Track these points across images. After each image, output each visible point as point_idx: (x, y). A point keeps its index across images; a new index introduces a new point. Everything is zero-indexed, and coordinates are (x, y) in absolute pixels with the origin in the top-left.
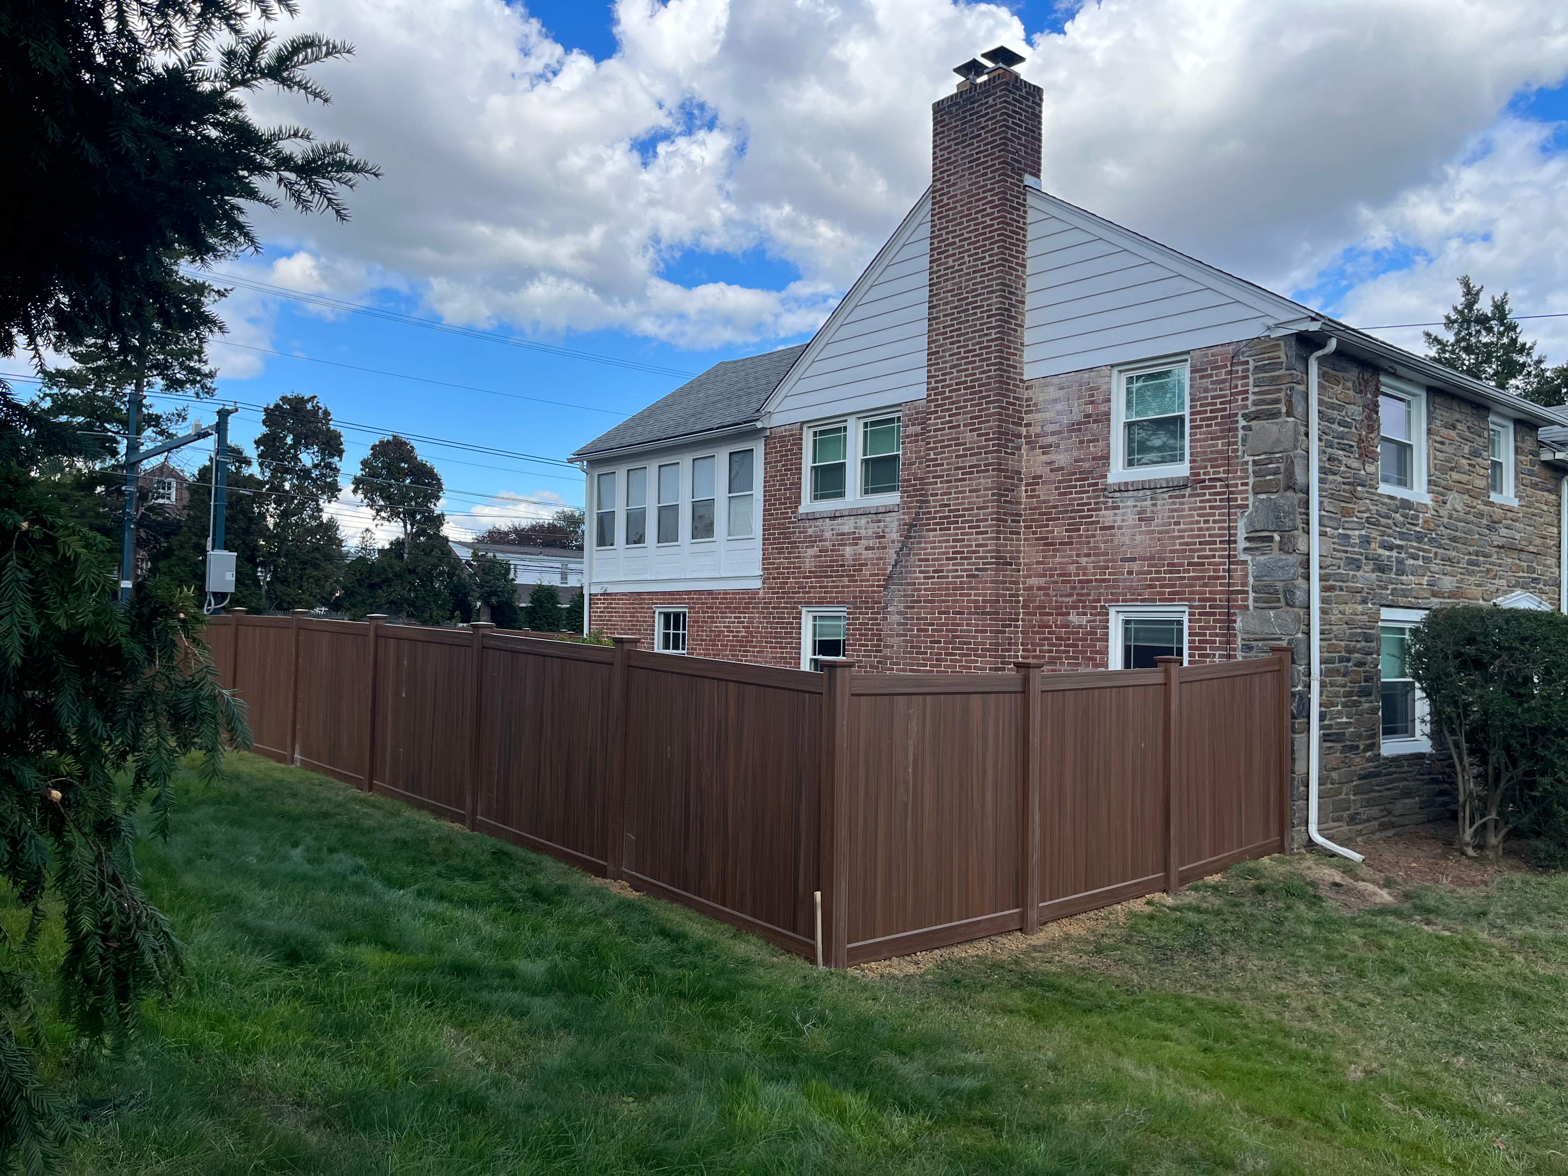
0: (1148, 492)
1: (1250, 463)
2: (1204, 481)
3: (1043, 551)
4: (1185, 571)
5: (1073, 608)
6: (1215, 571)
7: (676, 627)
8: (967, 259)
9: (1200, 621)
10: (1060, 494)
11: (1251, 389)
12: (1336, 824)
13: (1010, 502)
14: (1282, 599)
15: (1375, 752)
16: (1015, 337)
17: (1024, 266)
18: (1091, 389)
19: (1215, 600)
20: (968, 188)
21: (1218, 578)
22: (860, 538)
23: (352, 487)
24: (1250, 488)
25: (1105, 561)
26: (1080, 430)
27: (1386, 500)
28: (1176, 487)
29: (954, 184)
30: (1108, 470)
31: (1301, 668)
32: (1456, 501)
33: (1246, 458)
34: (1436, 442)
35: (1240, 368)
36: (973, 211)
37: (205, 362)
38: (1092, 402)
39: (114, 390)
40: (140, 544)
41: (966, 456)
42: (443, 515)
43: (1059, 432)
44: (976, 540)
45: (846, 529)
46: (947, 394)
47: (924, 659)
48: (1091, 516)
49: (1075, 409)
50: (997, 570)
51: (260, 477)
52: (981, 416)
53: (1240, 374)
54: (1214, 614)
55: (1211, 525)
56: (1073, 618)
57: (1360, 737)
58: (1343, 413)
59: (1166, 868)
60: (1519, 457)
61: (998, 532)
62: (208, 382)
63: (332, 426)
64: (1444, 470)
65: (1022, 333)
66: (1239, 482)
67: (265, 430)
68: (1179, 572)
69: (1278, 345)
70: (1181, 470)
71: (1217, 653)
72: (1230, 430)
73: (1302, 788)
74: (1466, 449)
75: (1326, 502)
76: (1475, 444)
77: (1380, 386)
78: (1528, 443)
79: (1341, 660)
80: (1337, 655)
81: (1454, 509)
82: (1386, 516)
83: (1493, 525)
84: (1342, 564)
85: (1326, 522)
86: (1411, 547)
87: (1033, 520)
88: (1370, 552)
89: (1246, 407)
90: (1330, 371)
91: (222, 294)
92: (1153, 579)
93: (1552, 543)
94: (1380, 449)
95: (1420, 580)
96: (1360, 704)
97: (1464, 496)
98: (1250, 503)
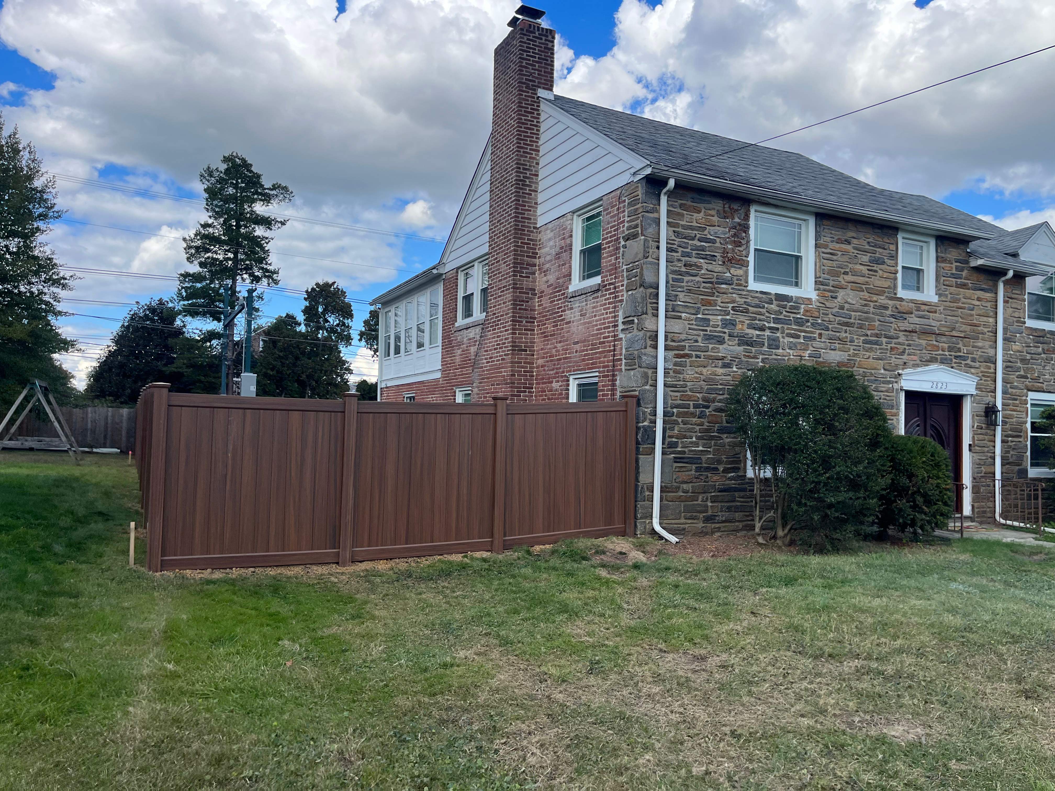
0: (584, 296)
1: (625, 270)
2: (606, 285)
3: (544, 341)
4: (597, 348)
5: (554, 377)
6: (609, 346)
8: (504, 149)
9: (602, 381)
10: (551, 302)
11: (627, 219)
12: (690, 521)
13: (525, 309)
14: (637, 363)
15: (740, 474)
16: (530, 199)
17: (538, 151)
18: (564, 229)
19: (609, 366)
20: (506, 102)
21: (610, 351)
24: (624, 287)
25: (567, 345)
26: (559, 258)
27: (760, 295)
28: (597, 290)
29: (501, 101)
30: (570, 284)
31: (648, 410)
32: (848, 297)
33: (623, 267)
34: (824, 253)
35: (622, 205)
36: (507, 117)
37: (270, 264)
38: (564, 238)
41: (502, 280)
43: (552, 260)
45: (471, 335)
46: (496, 240)
48: (563, 315)
49: (557, 244)
50: (512, 354)
51: (305, 332)
53: (622, 210)
54: (608, 376)
55: (609, 315)
56: (554, 384)
57: (719, 462)
58: (706, 232)
60: (939, 264)
61: (514, 329)
62: (275, 277)
63: (347, 300)
64: (835, 274)
65: (536, 196)
66: (621, 284)
67: (307, 304)
68: (595, 349)
69: (638, 186)
70: (598, 280)
72: (617, 249)
73: (647, 493)
74: (865, 258)
75: (681, 295)
76: (877, 255)
77: (752, 215)
78: (953, 253)
79: (696, 406)
80: (691, 403)
81: (847, 302)
82: (757, 306)
83: (900, 315)
84: (700, 339)
85: (681, 310)
86: (788, 329)
87: (540, 321)
88: (736, 332)
89: (623, 232)
90: (689, 203)
91: (283, 223)
92: (585, 355)
93: (986, 330)
94: (751, 259)
95: (801, 353)
96: (721, 438)
97: (862, 293)
98: (624, 298)
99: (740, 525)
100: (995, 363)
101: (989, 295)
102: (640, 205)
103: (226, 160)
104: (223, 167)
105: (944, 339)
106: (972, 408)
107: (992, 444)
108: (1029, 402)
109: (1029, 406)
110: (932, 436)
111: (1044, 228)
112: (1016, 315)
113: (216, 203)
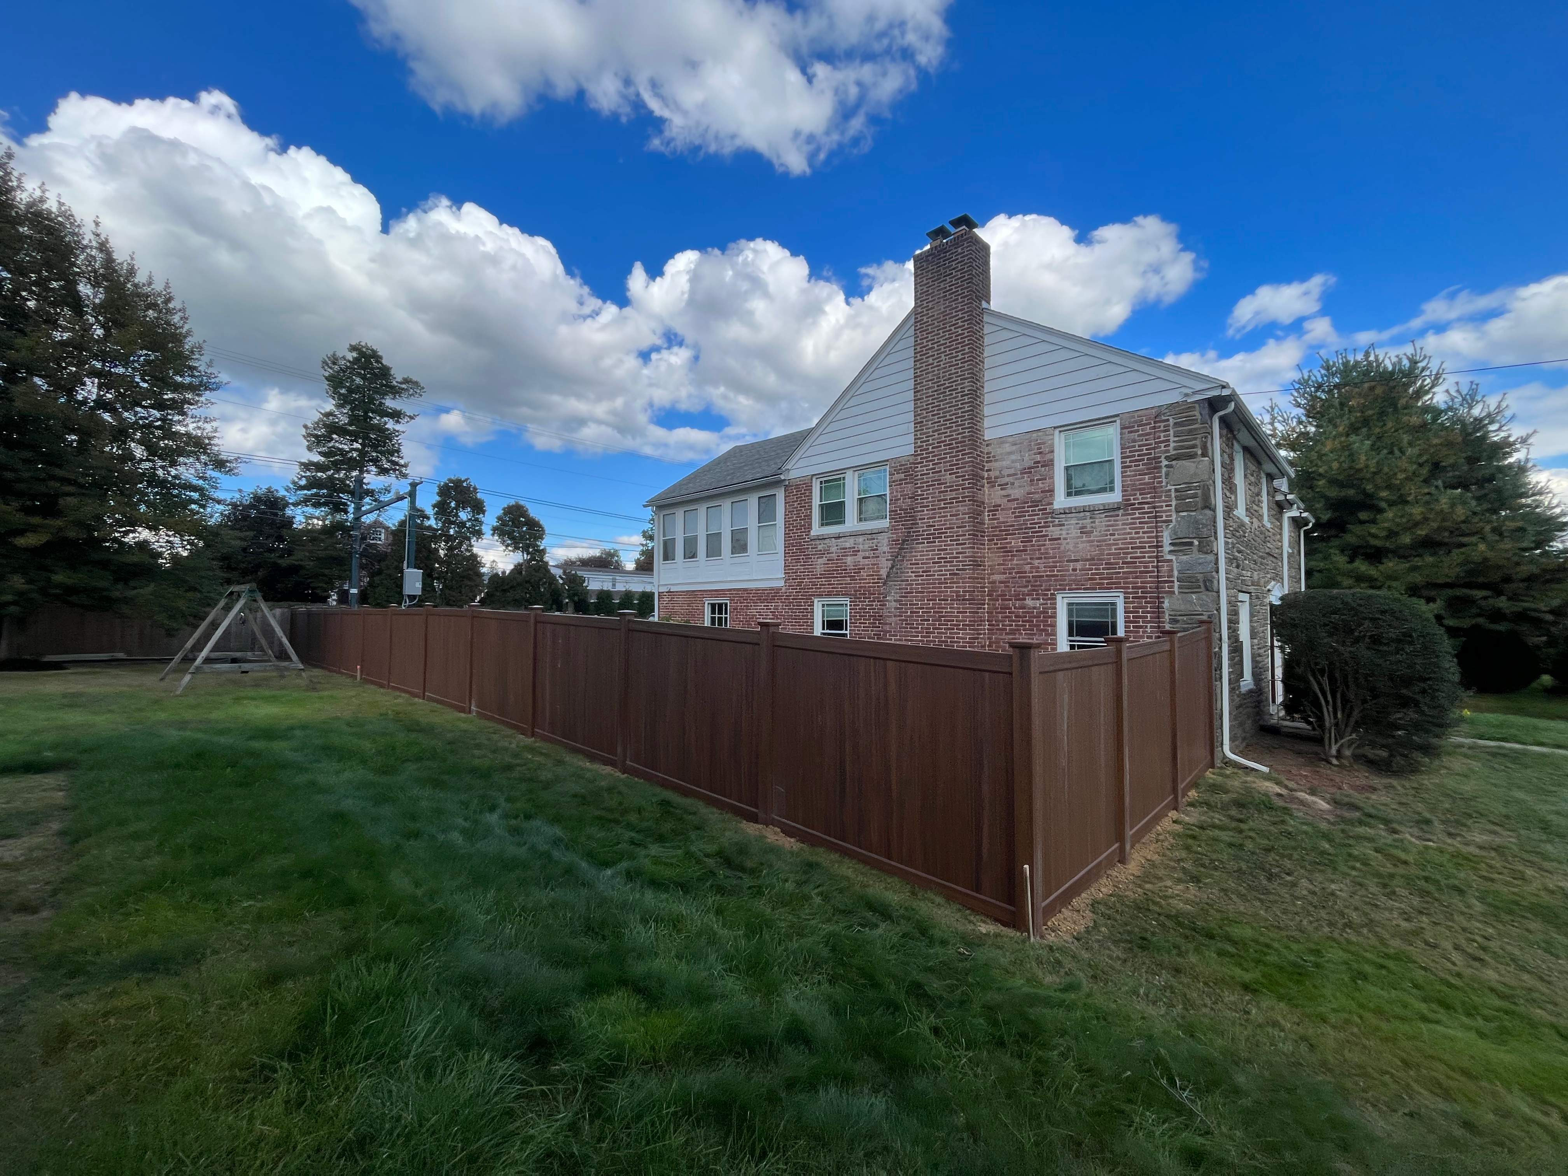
0: (1088, 514)
1: (1173, 490)
2: (1134, 504)
3: (1003, 556)
4: (1120, 567)
5: (1028, 595)
6: (1145, 567)
7: (720, 613)
8: (943, 358)
9: (1133, 602)
10: (1015, 517)
11: (1172, 439)
13: (979, 523)
14: (1202, 586)
15: (1240, 690)
16: (979, 410)
17: (983, 362)
18: (1039, 444)
19: (1146, 587)
20: (943, 310)
21: (1148, 572)
22: (858, 551)
23: (491, 532)
24: (1173, 508)
25: (1054, 562)
26: (1031, 472)
27: (1237, 520)
28: (1111, 510)
29: (932, 308)
30: (1054, 500)
31: (1217, 635)
32: (1255, 523)
33: (1169, 487)
35: (1162, 424)
36: (947, 325)
37: (402, 458)
38: (1040, 453)
39: (345, 474)
40: (362, 567)
41: (947, 491)
42: (545, 548)
43: (1016, 474)
44: (956, 549)
45: (848, 545)
46: (930, 450)
47: (916, 632)
48: (1042, 531)
49: (1026, 458)
50: (973, 569)
51: (435, 526)
52: (958, 464)
53: (1162, 428)
54: (1146, 598)
55: (1141, 535)
56: (1029, 602)
57: (1235, 681)
58: (1223, 458)
60: (1269, 497)
61: (971, 543)
62: (403, 469)
63: (479, 496)
64: (1251, 502)
65: (983, 408)
66: (1164, 504)
67: (438, 498)
68: (1115, 568)
69: (1194, 407)
70: (1115, 497)
71: (1149, 625)
72: (1155, 468)
87: (993, 536)
89: (1168, 451)
91: (411, 418)
92: (1093, 574)
98: (1173, 518)
102: (1197, 426)
103: (353, 348)
104: (351, 356)
113: (343, 391)
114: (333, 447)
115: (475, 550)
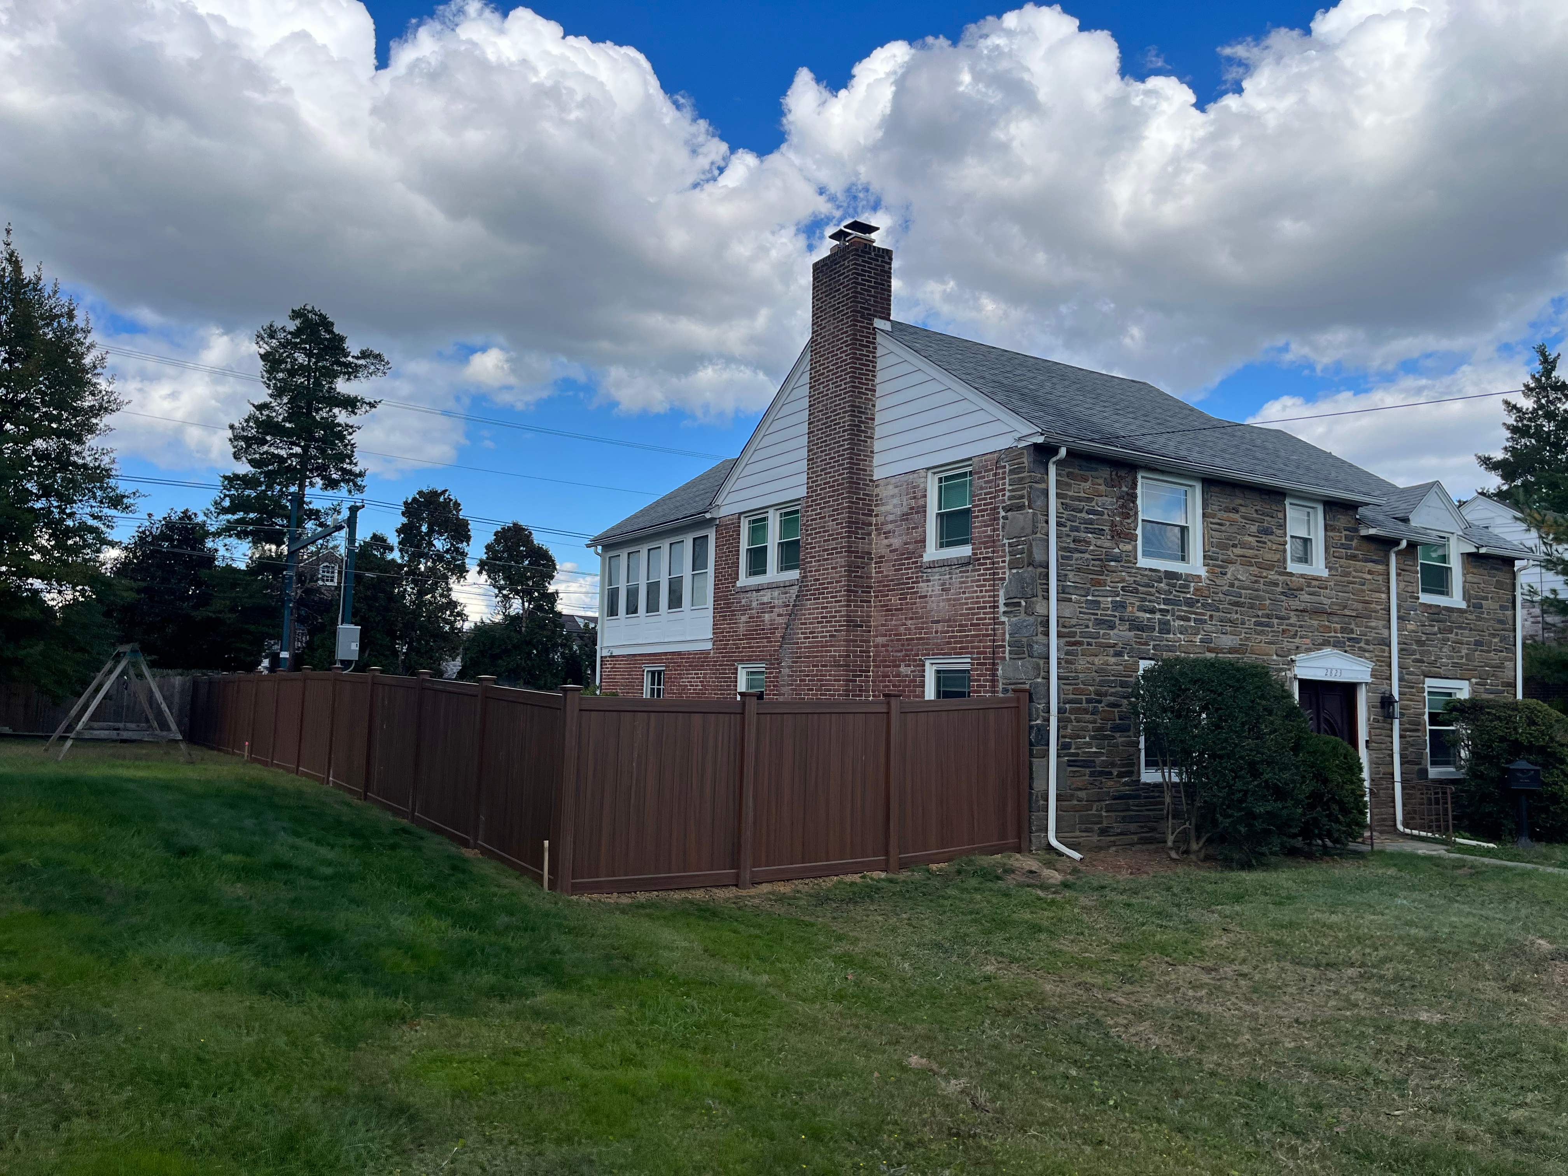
0: (947, 569)
1: (1007, 545)
2: (980, 559)
3: (886, 616)
4: (968, 631)
5: (902, 661)
6: (986, 630)
7: (659, 684)
9: (978, 670)
10: (896, 570)
11: (1008, 487)
13: (862, 577)
14: (1026, 652)
15: (1134, 778)
16: (866, 447)
17: (875, 391)
18: (914, 487)
19: (986, 653)
21: (988, 635)
22: (774, 607)
23: (478, 569)
24: (1006, 564)
25: (921, 623)
26: (907, 519)
27: (1149, 573)
28: (964, 563)
30: (925, 551)
31: (1041, 707)
32: (1238, 573)
34: (1214, 523)
35: (1001, 471)
37: (356, 464)
38: (915, 498)
39: (281, 490)
40: (301, 620)
41: (829, 540)
42: (557, 593)
43: (896, 521)
44: (834, 607)
45: (766, 599)
46: (819, 492)
48: (914, 588)
49: (905, 503)
50: (847, 631)
51: (399, 561)
52: (839, 509)
53: (1001, 476)
54: (986, 664)
55: (984, 593)
57: (1113, 765)
58: (1093, 504)
59: (887, 853)
60: (1329, 534)
61: (848, 601)
62: (359, 481)
63: (462, 515)
64: (1223, 547)
65: (872, 443)
66: (1000, 560)
67: (405, 520)
68: (965, 631)
69: (1022, 453)
70: (967, 551)
72: (995, 519)
73: (1042, 802)
74: (1254, 529)
75: (1071, 575)
76: (1265, 524)
77: (1140, 481)
78: (1342, 521)
79: (1089, 701)
80: (1084, 697)
81: (1237, 579)
82: (1147, 585)
83: (1291, 592)
84: (1091, 624)
85: (1071, 591)
86: (1179, 610)
87: (879, 591)
88: (1126, 615)
89: (1004, 502)
90: (1076, 471)
91: (372, 405)
92: (950, 637)
93: (1379, 607)
94: (1139, 532)
95: (1192, 638)
96: (1114, 738)
97: (1251, 568)
98: (1007, 576)
99: (1135, 838)
100: (1389, 646)
101: (1380, 567)
102: (1025, 474)
103: (296, 314)
104: (292, 326)
105: (1336, 619)
106: (1368, 698)
107: (1389, 739)
108: (1427, 690)
109: (1426, 694)
110: (1326, 731)
111: (1435, 489)
112: (1410, 589)
113: (281, 375)
114: (266, 453)
115: (454, 596)
